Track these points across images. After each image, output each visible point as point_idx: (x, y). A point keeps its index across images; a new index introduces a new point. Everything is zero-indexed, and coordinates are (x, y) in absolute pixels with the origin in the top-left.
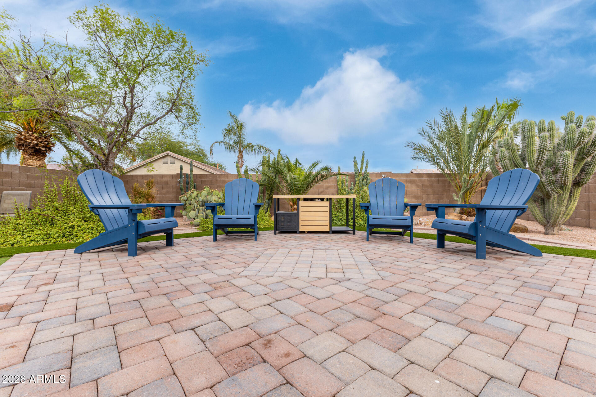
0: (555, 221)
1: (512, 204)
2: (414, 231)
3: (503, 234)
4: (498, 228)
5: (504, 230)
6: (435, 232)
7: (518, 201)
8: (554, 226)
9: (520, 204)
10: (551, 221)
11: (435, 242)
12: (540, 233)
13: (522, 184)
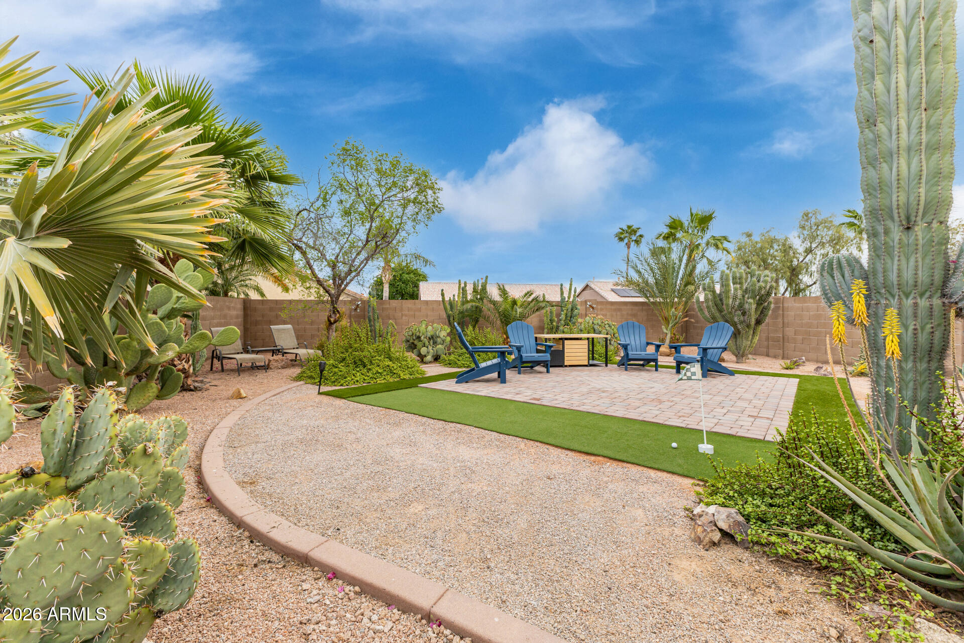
0: (743, 352)
1: (719, 346)
2: (659, 363)
3: (715, 363)
4: (712, 359)
5: (716, 360)
6: (675, 364)
7: (722, 344)
8: (743, 356)
9: (723, 345)
10: (741, 353)
11: (675, 371)
12: (733, 362)
13: (724, 332)
